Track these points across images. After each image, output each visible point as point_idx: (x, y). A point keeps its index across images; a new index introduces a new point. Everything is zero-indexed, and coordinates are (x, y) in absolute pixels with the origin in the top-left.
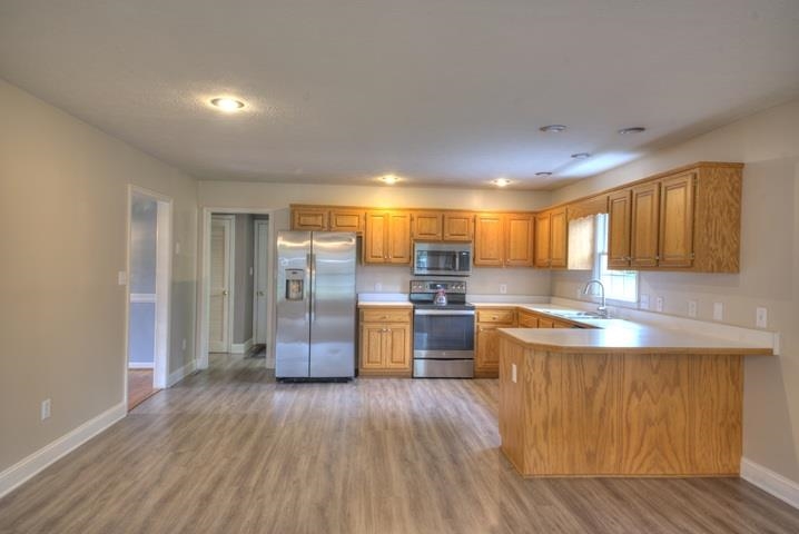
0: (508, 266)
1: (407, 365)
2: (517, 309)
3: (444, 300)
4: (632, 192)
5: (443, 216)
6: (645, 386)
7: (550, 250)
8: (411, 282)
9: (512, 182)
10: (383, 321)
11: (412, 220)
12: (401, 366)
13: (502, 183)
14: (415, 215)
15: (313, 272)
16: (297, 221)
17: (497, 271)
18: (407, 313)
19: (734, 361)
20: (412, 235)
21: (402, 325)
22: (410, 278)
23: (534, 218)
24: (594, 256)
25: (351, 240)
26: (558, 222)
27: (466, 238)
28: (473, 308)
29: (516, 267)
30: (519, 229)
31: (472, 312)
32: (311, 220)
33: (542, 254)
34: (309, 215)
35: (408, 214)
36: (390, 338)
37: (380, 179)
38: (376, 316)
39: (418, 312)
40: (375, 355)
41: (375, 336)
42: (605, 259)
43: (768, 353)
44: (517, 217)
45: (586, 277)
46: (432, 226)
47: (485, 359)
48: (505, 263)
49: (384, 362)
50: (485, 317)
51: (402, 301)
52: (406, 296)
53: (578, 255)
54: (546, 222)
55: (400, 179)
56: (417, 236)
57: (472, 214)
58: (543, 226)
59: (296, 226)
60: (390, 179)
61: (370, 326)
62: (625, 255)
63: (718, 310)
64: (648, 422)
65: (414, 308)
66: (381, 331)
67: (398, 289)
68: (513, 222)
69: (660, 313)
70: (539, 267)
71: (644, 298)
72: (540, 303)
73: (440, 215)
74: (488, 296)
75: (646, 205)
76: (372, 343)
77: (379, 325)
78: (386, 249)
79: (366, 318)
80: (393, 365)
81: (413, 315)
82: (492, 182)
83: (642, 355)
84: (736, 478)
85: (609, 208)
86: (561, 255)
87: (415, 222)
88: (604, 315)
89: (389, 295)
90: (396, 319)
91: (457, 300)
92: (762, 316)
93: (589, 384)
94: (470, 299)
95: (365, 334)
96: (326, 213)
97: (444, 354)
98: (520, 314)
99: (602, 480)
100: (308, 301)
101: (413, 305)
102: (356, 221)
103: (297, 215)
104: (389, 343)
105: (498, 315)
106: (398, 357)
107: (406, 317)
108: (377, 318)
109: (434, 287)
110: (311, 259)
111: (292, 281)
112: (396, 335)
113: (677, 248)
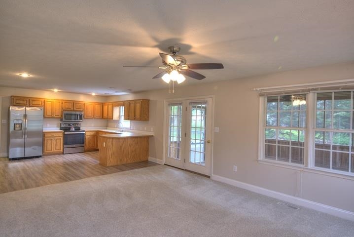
1: (62, 150)
2: (98, 131)
3: (74, 129)
4: (129, 102)
5: (74, 103)
6: (132, 145)
7: (108, 114)
8: (60, 124)
9: (97, 94)
11: (62, 103)
12: (59, 151)
13: (94, 94)
14: (63, 102)
15: (26, 120)
16: (15, 102)
17: (92, 120)
18: (62, 133)
19: (148, 138)
20: (62, 108)
21: (60, 137)
22: (60, 122)
23: (102, 105)
24: (120, 116)
25: (41, 110)
26: (110, 107)
27: (81, 110)
28: (84, 131)
29: (97, 118)
30: (98, 107)
31: (84, 133)
32: (21, 102)
33: (105, 115)
34: (20, 100)
35: (61, 102)
36: (55, 142)
37: (52, 90)
38: (50, 135)
39: (65, 133)
40: (49, 147)
41: (49, 142)
42: (123, 117)
43: (152, 136)
44: (98, 104)
45: (118, 122)
46: (70, 106)
47: (88, 146)
48: (94, 117)
49: (53, 150)
50: (88, 134)
51: (58, 130)
52: (59, 128)
53: (116, 116)
54: (107, 106)
55: (59, 91)
56: (64, 109)
57: (83, 103)
58: (106, 108)
59: (14, 104)
60: (56, 90)
61: (48, 138)
62: (128, 117)
63: (145, 128)
64: (132, 152)
65: (64, 132)
66: (52, 140)
67: (56, 126)
68: (96, 106)
70: (104, 119)
71: (132, 127)
72: (104, 129)
73: (72, 102)
74: (88, 128)
75: (132, 106)
76: (48, 144)
77: (51, 138)
78: (52, 113)
79: (46, 136)
80: (56, 151)
81: (64, 134)
82: (91, 94)
83: (131, 138)
84: (147, 161)
85: (124, 105)
86: (111, 116)
87: (63, 104)
88: (122, 131)
89: (53, 128)
90: (57, 136)
91: (78, 129)
93: (121, 145)
94: (82, 129)
95: (46, 141)
96: (28, 100)
97: (74, 146)
99: (123, 165)
100: (24, 131)
101: (63, 131)
102: (40, 103)
103: (15, 100)
104: (55, 144)
105: (92, 133)
106: (58, 148)
107: (61, 135)
108: (50, 136)
109: (69, 125)
110: (25, 116)
111: (17, 124)
112: (57, 141)
113: (138, 116)
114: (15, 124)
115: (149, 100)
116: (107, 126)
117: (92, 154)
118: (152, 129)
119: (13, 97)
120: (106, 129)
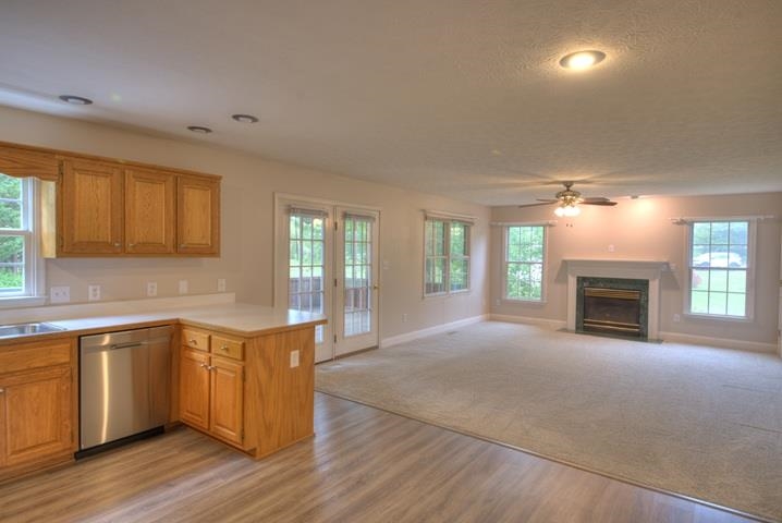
92: (222, 283)
113: (203, 237)
118: (224, 281)
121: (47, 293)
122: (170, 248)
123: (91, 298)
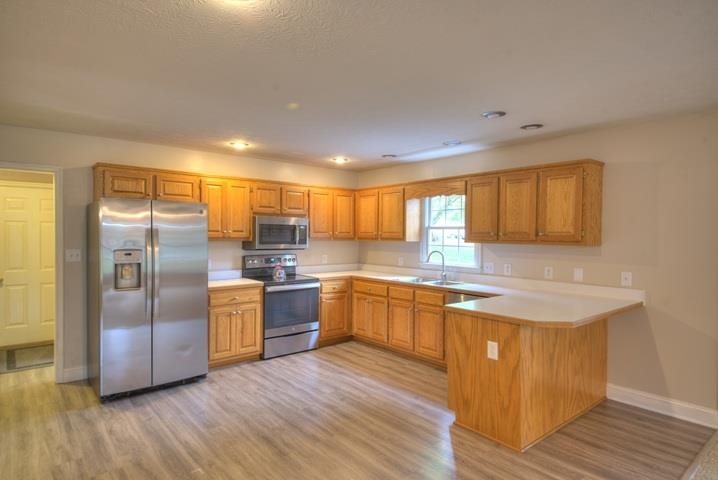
0: (336, 238)
1: (258, 347)
2: (351, 278)
4: (500, 178)
5: (280, 189)
7: (379, 224)
8: (244, 258)
9: (349, 160)
10: (234, 303)
11: (251, 191)
12: (251, 349)
13: (340, 160)
14: (255, 186)
16: (109, 187)
18: (258, 291)
20: (252, 208)
21: (253, 305)
22: (243, 253)
23: (353, 193)
25: (201, 212)
26: (391, 200)
27: (301, 211)
28: (317, 280)
29: (342, 239)
30: (343, 205)
31: (317, 285)
32: (130, 186)
33: (365, 227)
34: (127, 179)
35: (247, 185)
36: (239, 321)
37: (227, 144)
38: (224, 298)
39: (270, 289)
40: (224, 340)
41: (224, 322)
44: (344, 193)
46: (270, 199)
47: (327, 329)
48: (334, 237)
49: (233, 349)
50: (327, 288)
52: (241, 273)
55: (251, 146)
56: (257, 209)
57: (307, 189)
59: (107, 192)
60: (239, 145)
61: (217, 310)
63: (579, 274)
65: (264, 288)
66: (230, 315)
67: (229, 265)
68: (339, 198)
69: (507, 276)
70: (359, 239)
71: (487, 264)
73: (277, 187)
74: (313, 267)
75: (518, 190)
76: (220, 330)
77: (227, 309)
78: (224, 223)
79: (213, 301)
80: (243, 350)
81: (264, 294)
82: (331, 160)
85: (467, 191)
86: (396, 229)
87: (254, 194)
89: (221, 270)
90: (247, 299)
92: (627, 277)
96: (150, 178)
98: (355, 282)
101: (261, 283)
102: (188, 189)
103: (109, 179)
104: (239, 327)
105: (337, 285)
106: (248, 340)
107: (257, 296)
108: (226, 301)
109: (268, 261)
110: (152, 235)
111: (123, 265)
112: (247, 316)
113: (564, 226)
114: (116, 265)
115: (602, 165)
116: (360, 262)
117: (340, 353)
118: (629, 275)
119: (101, 169)
120: (359, 269)
121: (482, 267)
122: (533, 237)
123: (506, 273)
